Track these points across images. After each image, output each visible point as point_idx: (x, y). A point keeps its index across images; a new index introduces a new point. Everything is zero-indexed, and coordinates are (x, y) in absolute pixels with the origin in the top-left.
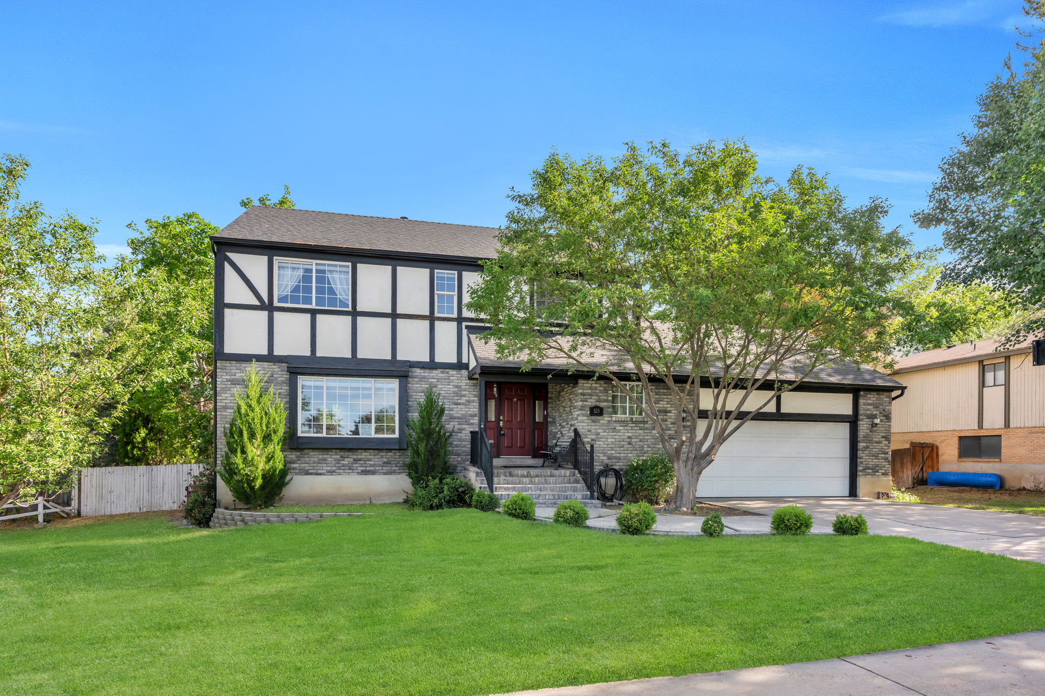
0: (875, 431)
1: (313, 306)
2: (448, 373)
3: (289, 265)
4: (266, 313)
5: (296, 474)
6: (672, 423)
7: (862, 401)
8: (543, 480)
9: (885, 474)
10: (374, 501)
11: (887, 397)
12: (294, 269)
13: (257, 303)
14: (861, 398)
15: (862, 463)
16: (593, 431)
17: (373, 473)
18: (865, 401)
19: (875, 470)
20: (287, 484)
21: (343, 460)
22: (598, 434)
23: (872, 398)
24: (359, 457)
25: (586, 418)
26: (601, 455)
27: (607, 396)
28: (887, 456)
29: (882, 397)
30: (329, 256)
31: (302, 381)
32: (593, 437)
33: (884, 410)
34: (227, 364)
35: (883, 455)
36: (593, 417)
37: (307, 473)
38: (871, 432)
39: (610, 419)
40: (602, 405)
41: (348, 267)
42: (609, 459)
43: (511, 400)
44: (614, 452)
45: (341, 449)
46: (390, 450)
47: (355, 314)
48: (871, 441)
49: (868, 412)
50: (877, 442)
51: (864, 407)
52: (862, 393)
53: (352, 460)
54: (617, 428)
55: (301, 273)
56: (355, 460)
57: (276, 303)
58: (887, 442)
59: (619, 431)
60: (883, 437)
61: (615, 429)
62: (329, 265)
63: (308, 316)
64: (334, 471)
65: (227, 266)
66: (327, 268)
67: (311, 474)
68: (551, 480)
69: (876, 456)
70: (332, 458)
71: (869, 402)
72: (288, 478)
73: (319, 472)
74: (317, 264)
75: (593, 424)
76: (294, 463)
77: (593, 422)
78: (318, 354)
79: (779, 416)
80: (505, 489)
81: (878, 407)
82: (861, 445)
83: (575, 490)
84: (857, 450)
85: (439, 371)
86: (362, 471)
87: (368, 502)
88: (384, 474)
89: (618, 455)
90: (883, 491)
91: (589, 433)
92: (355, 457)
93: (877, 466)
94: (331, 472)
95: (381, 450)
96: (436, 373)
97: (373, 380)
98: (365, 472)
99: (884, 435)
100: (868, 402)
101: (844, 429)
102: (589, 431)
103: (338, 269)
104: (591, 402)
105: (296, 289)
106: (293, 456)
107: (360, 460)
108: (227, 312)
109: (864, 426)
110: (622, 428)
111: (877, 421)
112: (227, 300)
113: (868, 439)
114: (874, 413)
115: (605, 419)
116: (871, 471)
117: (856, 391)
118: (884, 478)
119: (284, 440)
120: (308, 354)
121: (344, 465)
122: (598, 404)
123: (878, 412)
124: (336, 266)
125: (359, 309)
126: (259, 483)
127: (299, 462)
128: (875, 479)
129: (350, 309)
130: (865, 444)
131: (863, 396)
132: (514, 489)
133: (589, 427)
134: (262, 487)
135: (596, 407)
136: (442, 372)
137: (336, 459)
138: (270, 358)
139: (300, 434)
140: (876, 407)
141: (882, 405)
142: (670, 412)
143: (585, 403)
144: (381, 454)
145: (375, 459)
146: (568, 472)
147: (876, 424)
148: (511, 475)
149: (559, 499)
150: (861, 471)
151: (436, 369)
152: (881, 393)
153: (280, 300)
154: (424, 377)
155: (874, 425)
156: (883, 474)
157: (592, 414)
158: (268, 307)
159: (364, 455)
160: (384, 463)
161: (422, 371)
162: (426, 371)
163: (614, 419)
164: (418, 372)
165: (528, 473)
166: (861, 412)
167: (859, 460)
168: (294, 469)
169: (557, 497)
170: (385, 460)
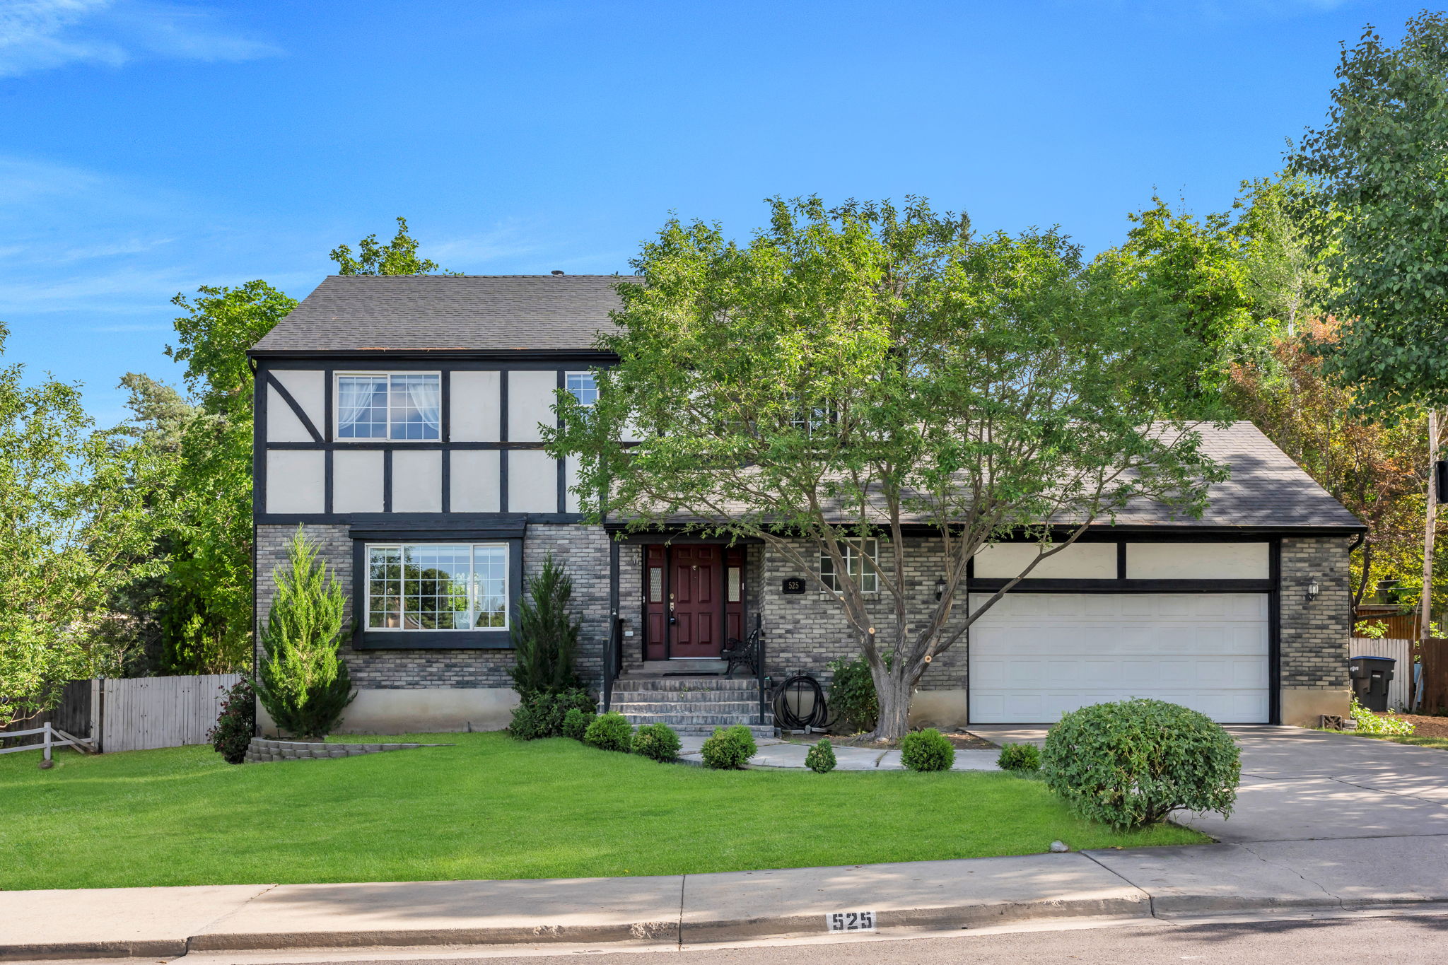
0: (1314, 607)
1: (388, 439)
2: (586, 529)
3: (355, 381)
4: (322, 453)
5: (364, 687)
6: (924, 602)
7: (1285, 555)
8: (699, 694)
9: (1337, 683)
10: (474, 728)
11: (1338, 546)
12: (362, 385)
13: (310, 439)
14: (1283, 549)
15: (1287, 664)
16: (789, 617)
17: (473, 685)
18: (1292, 555)
19: (1314, 677)
20: (350, 702)
21: (431, 666)
22: (798, 622)
23: (1308, 549)
24: (453, 661)
25: (776, 597)
26: (802, 655)
27: (811, 561)
28: (1339, 651)
29: (1327, 546)
30: (409, 364)
31: (370, 550)
32: (790, 627)
33: (1332, 570)
34: (271, 529)
35: (1332, 650)
36: (788, 596)
37: (380, 686)
38: (1304, 608)
39: (816, 597)
40: (803, 575)
41: (437, 376)
42: (815, 661)
43: (689, 567)
44: (823, 650)
45: (427, 650)
46: (499, 650)
47: (447, 446)
48: (1306, 626)
49: (1299, 574)
50: (1318, 627)
51: (1290, 564)
52: (1285, 541)
53: (442, 665)
54: (829, 612)
55: (371, 390)
56: (447, 666)
57: (337, 438)
58: (1339, 627)
59: (833, 617)
60: (1331, 618)
61: (825, 613)
62: (409, 377)
63: (380, 454)
64: (417, 683)
65: (271, 390)
66: (406, 381)
67: (385, 687)
68: (713, 694)
69: (1317, 652)
70: (414, 663)
71: (1299, 555)
72: (352, 693)
73: (396, 684)
74: (392, 376)
75: (789, 606)
76: (360, 671)
77: (789, 602)
78: (395, 510)
79: (1122, 585)
80: (635, 708)
81: (1319, 565)
82: (1285, 632)
83: (744, 710)
84: (1279, 641)
85: (572, 527)
86: (458, 682)
87: (466, 729)
88: (490, 686)
89: (831, 655)
90: (1329, 714)
91: (782, 621)
92: (448, 661)
93: (1320, 669)
94: (413, 685)
95: (486, 650)
96: (569, 531)
97: (471, 545)
98: (462, 685)
99: (1333, 613)
100: (1297, 557)
101: (1258, 605)
102: (782, 617)
103: (423, 381)
104: (786, 572)
105: (363, 416)
106: (357, 660)
107: (455, 665)
108: (271, 454)
109: (1290, 599)
110: (837, 612)
111: (1314, 590)
112: (271, 438)
113: (1299, 621)
114: (1311, 574)
115: (809, 598)
116: (1306, 678)
117: (1275, 538)
118: (1334, 691)
119: (344, 637)
120: (381, 509)
121: (431, 674)
122: (797, 574)
123: (1319, 574)
124: (420, 377)
125: (453, 439)
126: (302, 700)
127: (368, 669)
128: (1313, 692)
129: (440, 440)
130: (1293, 631)
131: (1286, 546)
132: (649, 709)
133: (783, 612)
134: (308, 706)
135: (794, 579)
136: (577, 529)
137: (419, 665)
138: (328, 518)
139: (368, 628)
140: (1315, 564)
141: (1326, 560)
142: (920, 584)
143: (775, 574)
144: (486, 656)
145: (475, 664)
146: (744, 683)
147: (1313, 595)
148: (655, 687)
149: (713, 723)
150: (1286, 678)
151: (567, 523)
152: (1325, 539)
153: (341, 434)
154: (550, 538)
155: (1309, 597)
156: (1331, 684)
157: (787, 590)
158: (325, 444)
159: (461, 658)
160: (490, 670)
161: (547, 528)
162: (553, 528)
163: (822, 598)
164: (540, 529)
165: (681, 684)
166: (1284, 575)
167: (1282, 659)
168: (361, 679)
169: (709, 721)
170: (492, 665)
